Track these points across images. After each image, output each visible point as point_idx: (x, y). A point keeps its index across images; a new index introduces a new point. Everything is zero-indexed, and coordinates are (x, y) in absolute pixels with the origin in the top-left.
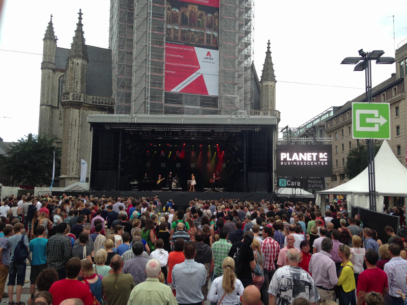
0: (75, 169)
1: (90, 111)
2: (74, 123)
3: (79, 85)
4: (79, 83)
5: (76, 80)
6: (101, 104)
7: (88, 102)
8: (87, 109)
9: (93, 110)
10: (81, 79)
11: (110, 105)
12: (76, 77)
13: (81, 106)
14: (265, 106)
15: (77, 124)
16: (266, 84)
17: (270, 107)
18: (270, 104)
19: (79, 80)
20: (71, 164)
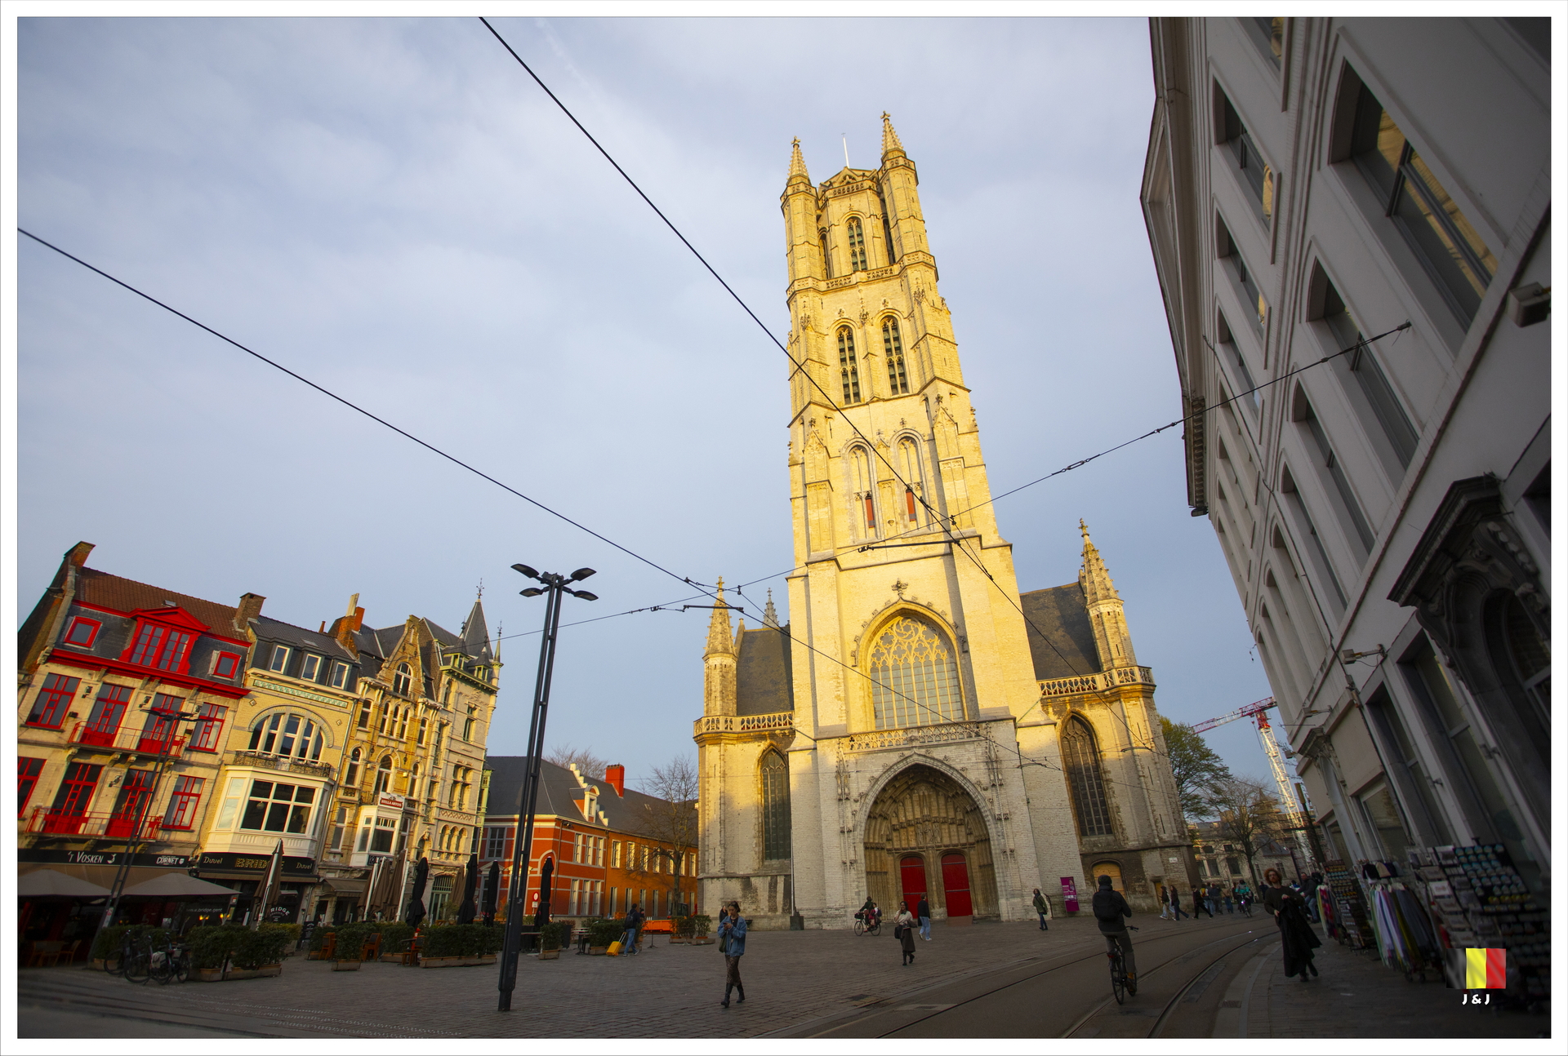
0: (718, 860)
1: (740, 746)
2: (711, 773)
3: (719, 703)
4: (719, 699)
5: (713, 695)
6: (756, 729)
7: (734, 730)
8: (735, 742)
9: (745, 742)
10: (721, 692)
11: (772, 728)
12: (713, 688)
13: (721, 739)
14: (1107, 662)
15: (718, 774)
18: (1114, 655)
19: (718, 694)
20: (711, 851)
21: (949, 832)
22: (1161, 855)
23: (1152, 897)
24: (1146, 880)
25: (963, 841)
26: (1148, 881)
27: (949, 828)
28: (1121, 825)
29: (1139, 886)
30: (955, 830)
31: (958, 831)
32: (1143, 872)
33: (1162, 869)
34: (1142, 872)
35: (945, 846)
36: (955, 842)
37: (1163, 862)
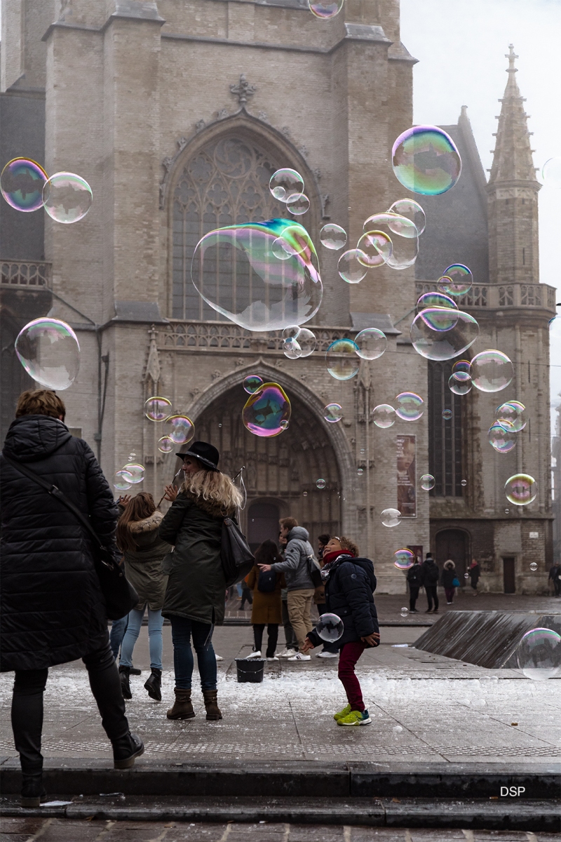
14: (505, 269)
16: (506, 196)
17: (519, 273)
18: (518, 263)
21: (267, 475)
22: (522, 528)
23: (498, 576)
24: (494, 555)
25: (284, 488)
26: (497, 557)
27: (267, 470)
28: (479, 487)
29: (485, 562)
30: (275, 472)
31: (278, 475)
32: (493, 546)
33: (519, 544)
34: (491, 545)
35: (260, 493)
36: (273, 489)
37: (522, 536)
